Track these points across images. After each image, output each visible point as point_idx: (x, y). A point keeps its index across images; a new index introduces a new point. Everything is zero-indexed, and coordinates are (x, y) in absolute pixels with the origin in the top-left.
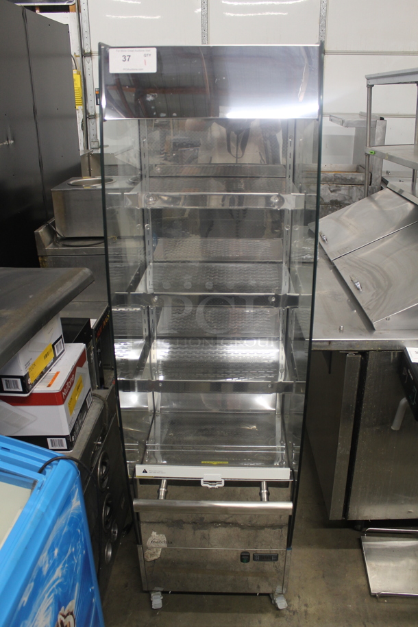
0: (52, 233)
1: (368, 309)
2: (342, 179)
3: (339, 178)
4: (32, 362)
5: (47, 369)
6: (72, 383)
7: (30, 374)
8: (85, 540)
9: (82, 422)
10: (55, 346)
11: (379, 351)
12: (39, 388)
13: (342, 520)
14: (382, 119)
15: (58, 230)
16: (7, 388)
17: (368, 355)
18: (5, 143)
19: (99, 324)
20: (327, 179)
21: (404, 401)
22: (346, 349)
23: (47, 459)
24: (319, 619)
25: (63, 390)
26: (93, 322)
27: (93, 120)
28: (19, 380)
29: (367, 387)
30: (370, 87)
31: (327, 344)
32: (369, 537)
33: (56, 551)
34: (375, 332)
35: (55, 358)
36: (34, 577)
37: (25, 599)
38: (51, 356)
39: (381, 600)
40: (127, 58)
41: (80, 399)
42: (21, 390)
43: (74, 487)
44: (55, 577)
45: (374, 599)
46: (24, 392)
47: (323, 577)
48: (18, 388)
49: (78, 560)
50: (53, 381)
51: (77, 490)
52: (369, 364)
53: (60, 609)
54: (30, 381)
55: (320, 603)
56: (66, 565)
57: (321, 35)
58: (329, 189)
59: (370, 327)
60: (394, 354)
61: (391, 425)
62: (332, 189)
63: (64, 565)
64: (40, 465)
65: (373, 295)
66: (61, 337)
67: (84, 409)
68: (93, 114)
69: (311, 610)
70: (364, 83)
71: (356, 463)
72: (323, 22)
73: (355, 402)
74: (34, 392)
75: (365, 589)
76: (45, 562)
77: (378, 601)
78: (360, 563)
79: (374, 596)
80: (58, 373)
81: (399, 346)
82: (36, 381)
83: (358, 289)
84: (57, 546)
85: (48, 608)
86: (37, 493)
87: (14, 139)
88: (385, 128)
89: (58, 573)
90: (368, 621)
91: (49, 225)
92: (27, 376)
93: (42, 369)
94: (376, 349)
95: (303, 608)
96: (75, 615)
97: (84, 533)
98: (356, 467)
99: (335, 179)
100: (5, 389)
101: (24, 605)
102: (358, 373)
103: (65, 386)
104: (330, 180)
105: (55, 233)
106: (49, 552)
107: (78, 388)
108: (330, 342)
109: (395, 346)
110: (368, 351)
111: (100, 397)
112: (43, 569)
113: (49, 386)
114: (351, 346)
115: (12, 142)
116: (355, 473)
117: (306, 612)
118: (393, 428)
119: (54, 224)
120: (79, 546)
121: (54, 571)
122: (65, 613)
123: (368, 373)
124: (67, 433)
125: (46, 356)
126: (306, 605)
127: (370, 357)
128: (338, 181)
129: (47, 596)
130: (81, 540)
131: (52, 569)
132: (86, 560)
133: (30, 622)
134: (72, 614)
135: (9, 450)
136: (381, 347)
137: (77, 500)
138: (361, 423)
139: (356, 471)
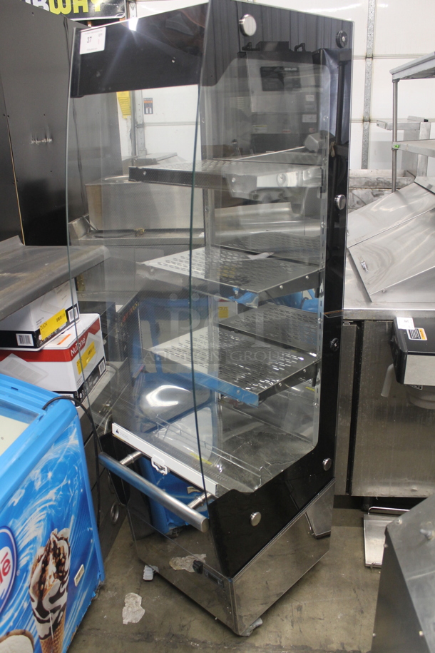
0: (87, 226)
1: (368, 284)
2: (385, 183)
3: (382, 182)
4: (43, 321)
5: (59, 331)
6: (83, 346)
7: (41, 331)
8: (83, 478)
9: (93, 385)
10: (69, 312)
11: (374, 320)
12: (49, 346)
13: (345, 496)
14: (426, 121)
15: (91, 223)
16: (21, 343)
17: (363, 324)
18: (43, 141)
19: (125, 310)
20: (370, 184)
21: (391, 367)
23: (50, 399)
25: (71, 348)
26: (118, 308)
27: (141, 129)
28: (31, 335)
29: (364, 357)
30: (396, 81)
32: (370, 516)
33: (50, 475)
34: (372, 304)
35: (68, 324)
36: (26, 486)
37: (16, 500)
38: (65, 320)
41: (91, 363)
42: (32, 345)
43: (72, 425)
44: (47, 497)
45: (368, 570)
46: (35, 346)
48: (30, 343)
49: (75, 494)
50: (63, 340)
51: (76, 429)
52: (365, 334)
53: (53, 530)
54: (41, 337)
56: (61, 493)
57: (369, 39)
58: (372, 193)
59: (368, 300)
60: (389, 324)
61: (381, 392)
62: (375, 194)
63: (59, 490)
65: (376, 272)
66: (76, 306)
67: (96, 373)
68: (141, 123)
70: (390, 78)
71: (357, 435)
72: (371, 26)
73: (353, 372)
74: (45, 349)
76: (38, 479)
77: (370, 572)
78: (360, 539)
79: (369, 567)
80: (69, 335)
81: (393, 316)
82: (48, 339)
83: (364, 269)
84: (51, 469)
85: (40, 521)
87: (52, 138)
88: (429, 131)
89: (52, 494)
91: (83, 219)
92: (38, 332)
93: (54, 329)
94: (371, 318)
96: (70, 543)
97: (82, 472)
98: (357, 440)
99: (378, 183)
100: (19, 344)
101: (15, 504)
102: (354, 343)
103: (74, 346)
104: (373, 185)
105: (89, 226)
106: (42, 470)
107: (89, 353)
109: (390, 317)
110: (363, 321)
111: (114, 367)
112: (35, 483)
113: (59, 344)
114: (346, 315)
115: (50, 140)
116: (356, 446)
118: (382, 395)
119: (88, 218)
120: (77, 483)
121: (47, 492)
122: (59, 536)
123: (364, 343)
124: (75, 389)
125: (59, 319)
127: (365, 327)
128: (381, 185)
129: (38, 509)
130: (78, 477)
131: (46, 488)
132: (83, 498)
133: (20, 524)
134: (66, 540)
135: (17, 389)
136: (375, 316)
137: (75, 438)
138: (361, 394)
139: (357, 444)
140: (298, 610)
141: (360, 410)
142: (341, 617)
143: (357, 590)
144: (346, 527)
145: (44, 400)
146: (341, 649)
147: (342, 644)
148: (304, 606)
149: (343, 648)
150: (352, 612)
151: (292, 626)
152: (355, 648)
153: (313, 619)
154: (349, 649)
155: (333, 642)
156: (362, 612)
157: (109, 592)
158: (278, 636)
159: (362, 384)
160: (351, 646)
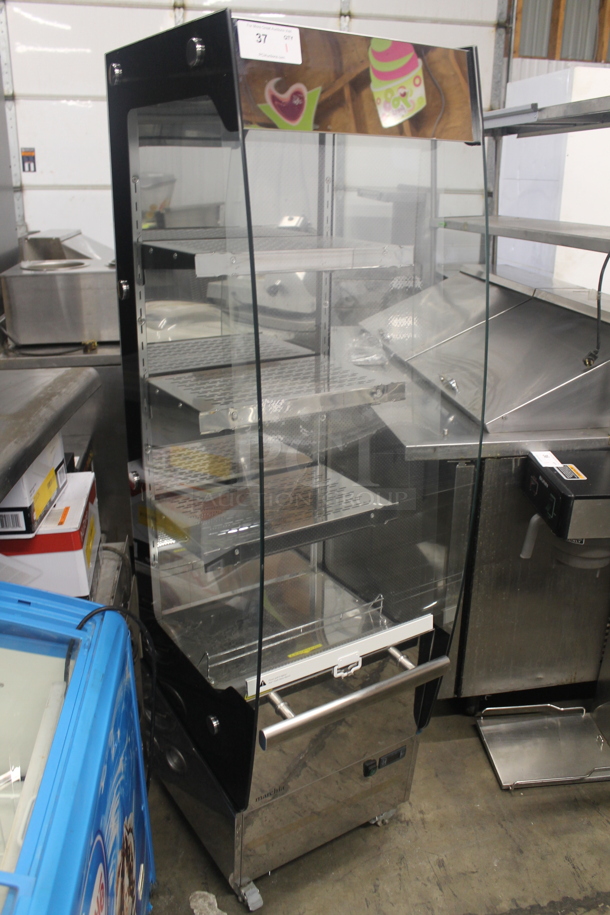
1: (474, 409)
4: (36, 489)
7: (35, 506)
10: (57, 473)
11: (498, 458)
12: (45, 528)
13: (454, 698)
17: (484, 464)
21: (535, 518)
22: (455, 457)
23: (86, 612)
24: (442, 826)
25: (80, 530)
27: (18, 194)
28: (21, 514)
29: (483, 508)
31: (431, 451)
32: (486, 721)
33: (119, 733)
34: (491, 435)
35: (59, 491)
38: (54, 487)
39: (517, 793)
40: (263, 38)
42: (24, 529)
45: (507, 794)
46: (28, 531)
47: (437, 776)
48: (19, 526)
49: (133, 757)
50: (64, 517)
51: (128, 656)
52: (485, 477)
53: (124, 818)
54: (36, 516)
55: (438, 807)
56: (126, 758)
59: (482, 429)
60: (516, 461)
61: (520, 553)
64: (78, 621)
65: (476, 394)
66: (62, 463)
68: (18, 184)
69: (429, 817)
71: (471, 615)
74: (40, 533)
75: (494, 783)
76: (113, 743)
77: (512, 796)
78: (481, 754)
79: (507, 789)
80: (67, 509)
81: (523, 450)
83: (454, 389)
85: (117, 811)
86: (85, 653)
90: (504, 820)
92: (32, 508)
93: (45, 501)
94: (494, 455)
95: (419, 816)
96: (134, 833)
98: (471, 619)
102: (471, 490)
103: (82, 525)
106: (114, 729)
107: (91, 532)
108: (435, 448)
109: (518, 452)
110: (484, 459)
111: (114, 550)
112: (111, 751)
113: (61, 523)
114: (462, 453)
117: (423, 821)
118: (522, 556)
122: (128, 828)
123: (484, 490)
125: (49, 485)
126: (421, 812)
127: (486, 467)
134: (132, 830)
135: (28, 603)
136: (500, 452)
137: (129, 670)
138: (477, 558)
139: (471, 627)
140: (440, 866)
141: (475, 580)
142: (498, 864)
143: (503, 823)
144: (457, 741)
145: (77, 616)
146: (514, 907)
147: (514, 900)
148: (445, 859)
149: (517, 905)
150: (509, 853)
151: (441, 889)
152: (531, 902)
153: (464, 874)
154: (524, 905)
155: (501, 901)
156: (521, 852)
157: (161, 898)
158: (429, 909)
159: (480, 544)
160: (525, 901)
